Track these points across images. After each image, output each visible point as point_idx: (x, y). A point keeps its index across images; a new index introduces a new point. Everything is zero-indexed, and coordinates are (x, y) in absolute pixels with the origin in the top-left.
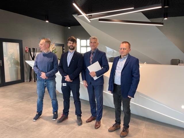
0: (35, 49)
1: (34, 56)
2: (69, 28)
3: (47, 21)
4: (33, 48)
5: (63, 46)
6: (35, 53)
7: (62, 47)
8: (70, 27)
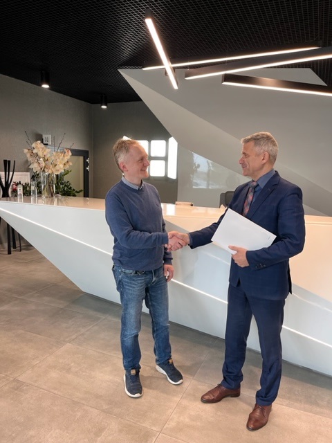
0: (9, 162)
1: (6, 182)
2: (104, 107)
3: (46, 86)
4: (5, 161)
5: (85, 154)
6: (11, 173)
7: (81, 158)
8: (106, 105)
